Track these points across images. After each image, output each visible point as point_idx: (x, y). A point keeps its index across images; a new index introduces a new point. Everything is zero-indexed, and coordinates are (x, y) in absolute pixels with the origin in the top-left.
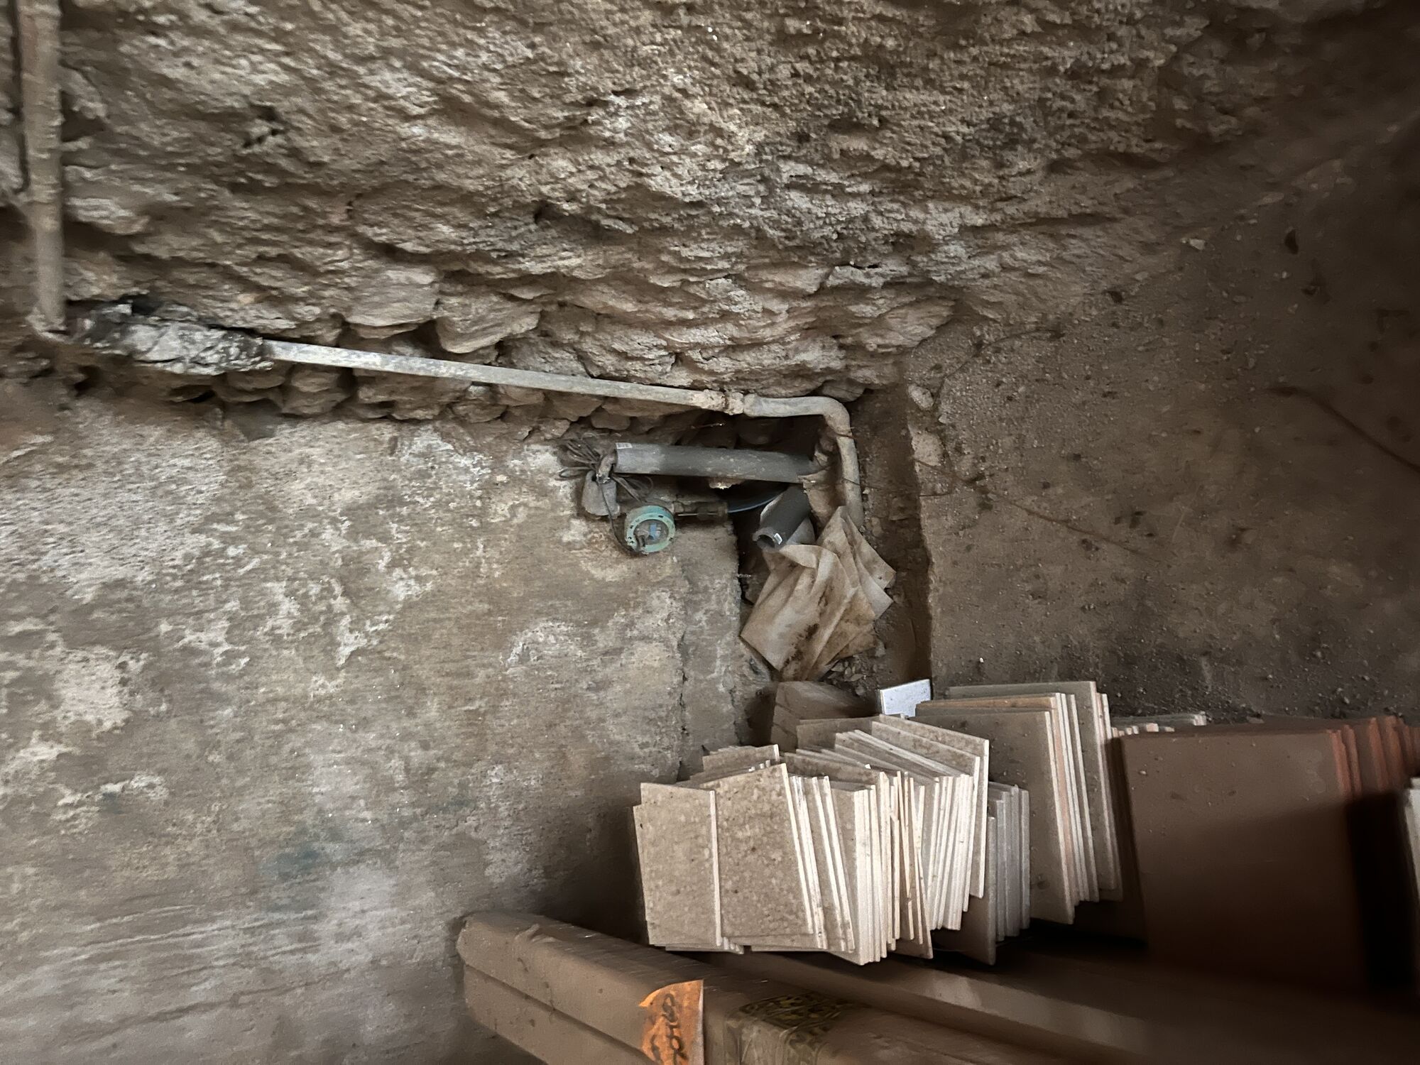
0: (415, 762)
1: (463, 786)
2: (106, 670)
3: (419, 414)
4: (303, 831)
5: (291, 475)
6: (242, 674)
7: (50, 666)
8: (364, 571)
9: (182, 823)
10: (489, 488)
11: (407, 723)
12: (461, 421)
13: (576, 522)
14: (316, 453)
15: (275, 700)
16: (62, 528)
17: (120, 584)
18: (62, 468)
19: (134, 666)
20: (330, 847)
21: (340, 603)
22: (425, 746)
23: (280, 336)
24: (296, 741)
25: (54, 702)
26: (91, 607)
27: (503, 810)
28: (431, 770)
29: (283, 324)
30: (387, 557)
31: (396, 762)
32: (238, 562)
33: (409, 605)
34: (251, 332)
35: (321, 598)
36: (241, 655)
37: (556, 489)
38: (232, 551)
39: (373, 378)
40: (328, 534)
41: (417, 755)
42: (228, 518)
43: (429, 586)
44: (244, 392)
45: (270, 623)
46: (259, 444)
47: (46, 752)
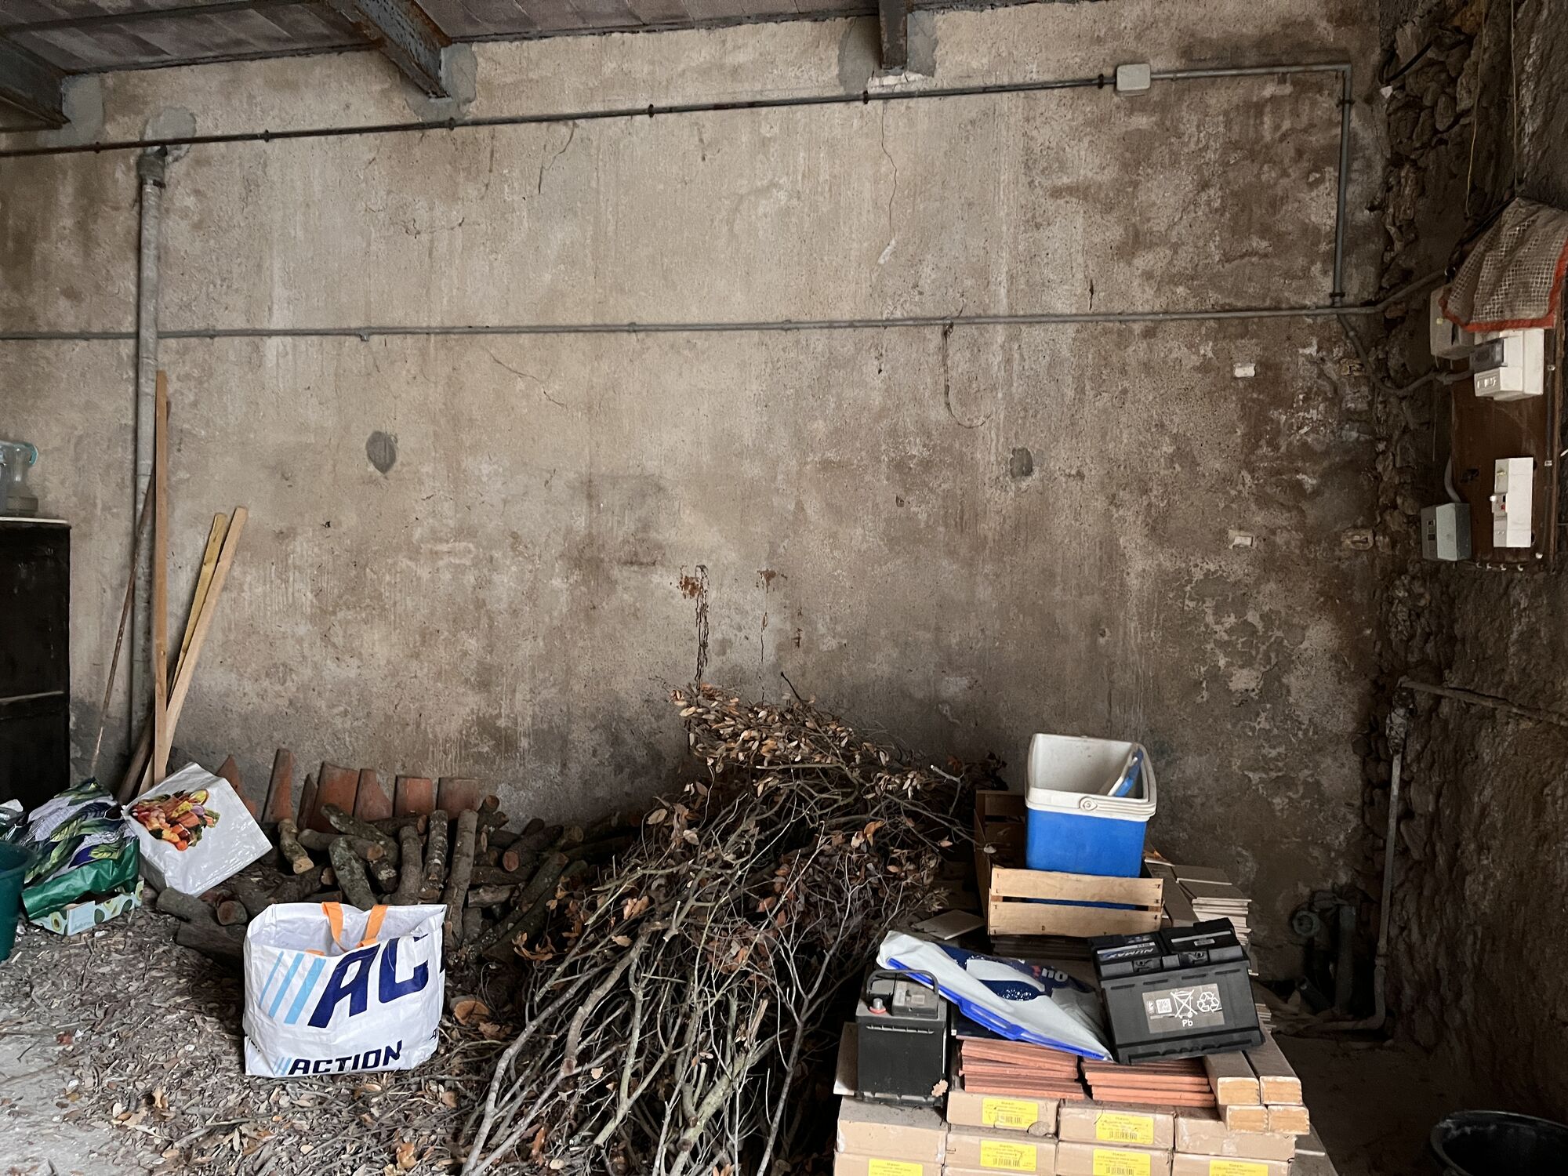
0: (1196, 800)
1: (1182, 820)
2: (1253, 685)
3: (1367, 816)
4: (1172, 751)
5: (1335, 759)
6: (1245, 734)
7: (1256, 666)
8: (1289, 788)
9: (1186, 707)
10: (1328, 848)
11: (1214, 799)
12: (1364, 837)
13: (1308, 890)
14: (1346, 771)
15: (1232, 745)
16: (1313, 672)
17: (1289, 691)
18: (1339, 673)
19: (1252, 694)
20: (1164, 761)
21: (1273, 774)
22: (1203, 805)
23: (1404, 758)
24: (1212, 751)
25: (1242, 667)
26: (1280, 681)
27: (1167, 837)
28: (1191, 807)
29: (1409, 758)
30: (1294, 796)
31: (1196, 791)
32: (1295, 735)
33: (1270, 804)
34: (1405, 748)
35: (1277, 766)
36: (1254, 733)
37: (1326, 882)
38: (1300, 733)
39: (1387, 794)
40: (1306, 772)
41: (1198, 801)
42: (1315, 733)
43: (1279, 814)
44: (1376, 744)
45: (1266, 745)
46: (1350, 748)
47: (1222, 663)
